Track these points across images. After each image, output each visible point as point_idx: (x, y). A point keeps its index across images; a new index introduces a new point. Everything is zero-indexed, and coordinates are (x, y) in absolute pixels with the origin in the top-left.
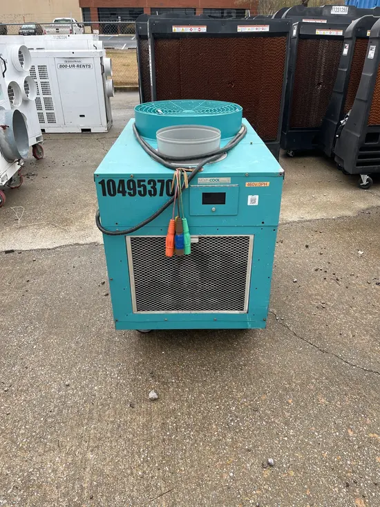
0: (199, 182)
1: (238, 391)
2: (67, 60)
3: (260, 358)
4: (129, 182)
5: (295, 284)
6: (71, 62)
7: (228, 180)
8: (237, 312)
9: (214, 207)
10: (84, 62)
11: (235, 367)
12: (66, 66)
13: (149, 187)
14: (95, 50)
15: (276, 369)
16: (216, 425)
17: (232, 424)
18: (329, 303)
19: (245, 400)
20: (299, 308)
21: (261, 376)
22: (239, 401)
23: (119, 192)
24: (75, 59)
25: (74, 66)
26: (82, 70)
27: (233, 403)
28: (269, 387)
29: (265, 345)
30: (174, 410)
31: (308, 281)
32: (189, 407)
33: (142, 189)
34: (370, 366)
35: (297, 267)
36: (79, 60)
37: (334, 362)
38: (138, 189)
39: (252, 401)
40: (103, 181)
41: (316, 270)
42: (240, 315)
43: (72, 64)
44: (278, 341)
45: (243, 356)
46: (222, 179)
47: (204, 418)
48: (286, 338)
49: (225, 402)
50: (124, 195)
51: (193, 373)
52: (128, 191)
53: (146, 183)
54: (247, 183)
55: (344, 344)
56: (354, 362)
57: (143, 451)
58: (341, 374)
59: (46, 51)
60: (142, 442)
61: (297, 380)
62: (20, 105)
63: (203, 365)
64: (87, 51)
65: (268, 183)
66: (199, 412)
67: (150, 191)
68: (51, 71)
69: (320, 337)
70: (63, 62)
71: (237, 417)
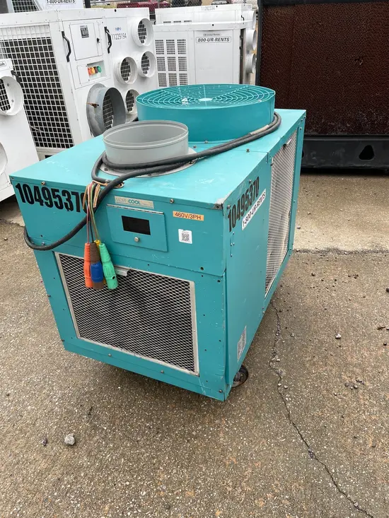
0: (116, 201)
1: (166, 471)
2: (206, 33)
3: (221, 435)
4: (44, 189)
5: (336, 341)
6: (211, 35)
7: (150, 204)
8: (187, 371)
9: (136, 236)
10: (223, 35)
11: (182, 437)
12: (204, 40)
13: (64, 199)
14: (243, 22)
15: (231, 458)
16: (110, 507)
17: (129, 514)
18: (367, 384)
19: (164, 488)
20: (320, 377)
21: (205, 461)
22: (156, 486)
23: (37, 200)
24: (214, 32)
25: (212, 39)
26: (221, 44)
27: (148, 486)
28: (205, 480)
29: (240, 418)
30: (81, 467)
31: (357, 342)
32: (98, 470)
33: (57, 200)
34: (367, 503)
35: (355, 318)
36: (218, 32)
37: (317, 477)
38: (53, 200)
39: (173, 492)
40: (19, 185)
41: (380, 328)
42: (190, 375)
43: (210, 37)
44: (259, 418)
45: (202, 423)
46: (143, 202)
47: (104, 491)
48: (273, 418)
49: (140, 480)
50: (42, 205)
51: (131, 426)
52: (44, 200)
53: (60, 194)
54: (174, 212)
55: (350, 455)
56: (346, 488)
57: (19, 503)
58: (315, 500)
59: (193, 23)
60: (25, 492)
61: (248, 485)
62: (134, 81)
63: (149, 419)
64: (234, 22)
65: (202, 216)
66: (104, 482)
67: (66, 204)
68: (189, 45)
69: (320, 432)
70: (201, 36)
71: (140, 506)
